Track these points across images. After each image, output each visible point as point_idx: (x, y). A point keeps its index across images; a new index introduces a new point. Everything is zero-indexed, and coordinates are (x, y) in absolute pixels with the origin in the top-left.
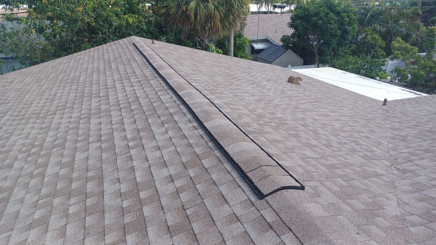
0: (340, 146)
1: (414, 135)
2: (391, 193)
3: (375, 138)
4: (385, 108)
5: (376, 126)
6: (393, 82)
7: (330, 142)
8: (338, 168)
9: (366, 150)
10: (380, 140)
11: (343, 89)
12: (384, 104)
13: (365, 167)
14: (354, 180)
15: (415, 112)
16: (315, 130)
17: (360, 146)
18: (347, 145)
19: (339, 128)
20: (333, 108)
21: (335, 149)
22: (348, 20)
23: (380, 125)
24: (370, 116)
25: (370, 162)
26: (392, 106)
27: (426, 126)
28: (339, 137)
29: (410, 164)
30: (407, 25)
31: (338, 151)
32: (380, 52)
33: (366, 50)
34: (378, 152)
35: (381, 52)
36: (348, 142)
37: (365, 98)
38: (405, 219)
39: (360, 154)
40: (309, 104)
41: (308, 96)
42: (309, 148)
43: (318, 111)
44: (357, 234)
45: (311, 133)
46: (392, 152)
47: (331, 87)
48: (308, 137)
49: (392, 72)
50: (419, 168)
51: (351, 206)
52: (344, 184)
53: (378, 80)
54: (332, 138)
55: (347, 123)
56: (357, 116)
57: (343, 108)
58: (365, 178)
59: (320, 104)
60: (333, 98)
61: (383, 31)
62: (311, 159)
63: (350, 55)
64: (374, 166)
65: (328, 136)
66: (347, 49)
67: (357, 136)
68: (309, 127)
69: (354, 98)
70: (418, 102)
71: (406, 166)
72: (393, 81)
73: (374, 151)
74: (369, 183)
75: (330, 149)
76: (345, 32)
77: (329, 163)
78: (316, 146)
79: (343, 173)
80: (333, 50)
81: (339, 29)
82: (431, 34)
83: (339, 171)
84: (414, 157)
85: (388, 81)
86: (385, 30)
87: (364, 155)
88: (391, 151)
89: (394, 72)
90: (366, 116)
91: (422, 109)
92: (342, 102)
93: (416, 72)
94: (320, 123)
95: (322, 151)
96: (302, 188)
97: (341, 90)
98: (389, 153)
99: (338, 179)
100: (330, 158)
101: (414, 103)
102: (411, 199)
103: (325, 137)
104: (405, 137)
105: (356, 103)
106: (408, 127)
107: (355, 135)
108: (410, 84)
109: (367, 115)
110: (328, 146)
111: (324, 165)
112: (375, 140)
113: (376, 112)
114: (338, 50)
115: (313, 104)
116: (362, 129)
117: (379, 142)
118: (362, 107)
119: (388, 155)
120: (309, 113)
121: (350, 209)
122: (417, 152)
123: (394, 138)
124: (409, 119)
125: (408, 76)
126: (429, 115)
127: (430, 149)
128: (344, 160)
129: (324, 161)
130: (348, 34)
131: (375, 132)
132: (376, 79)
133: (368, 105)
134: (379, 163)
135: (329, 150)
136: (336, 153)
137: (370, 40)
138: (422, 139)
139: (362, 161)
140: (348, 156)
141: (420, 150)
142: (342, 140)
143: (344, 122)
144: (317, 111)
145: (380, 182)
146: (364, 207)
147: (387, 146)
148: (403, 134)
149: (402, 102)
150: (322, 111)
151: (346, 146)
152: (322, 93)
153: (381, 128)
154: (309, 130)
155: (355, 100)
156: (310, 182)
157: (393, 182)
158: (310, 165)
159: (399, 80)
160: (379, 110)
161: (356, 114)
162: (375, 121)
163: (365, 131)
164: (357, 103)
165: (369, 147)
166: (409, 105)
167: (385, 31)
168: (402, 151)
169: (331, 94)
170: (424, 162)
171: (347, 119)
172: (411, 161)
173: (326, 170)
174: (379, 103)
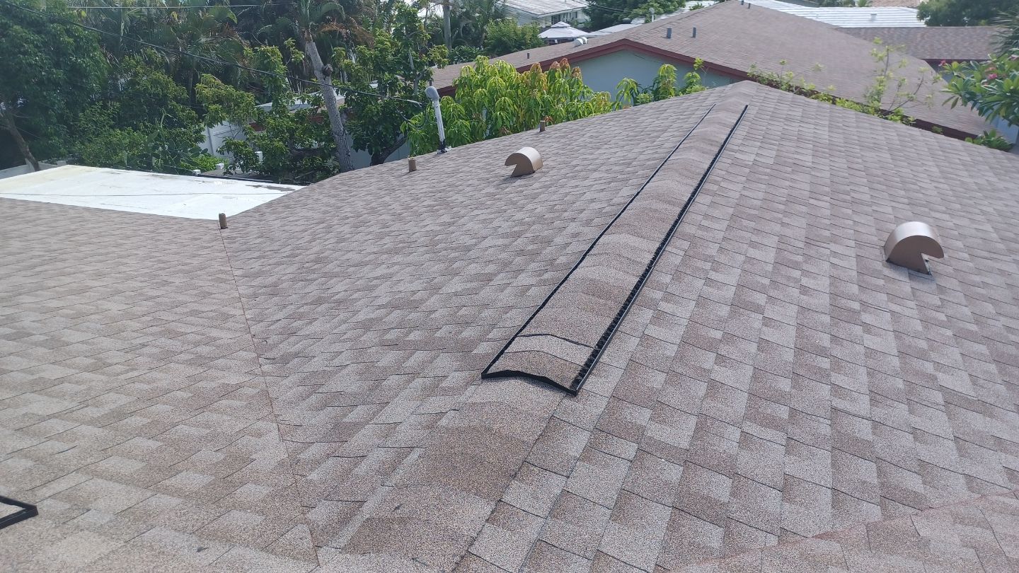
0: (129, 356)
1: (291, 276)
2: (263, 419)
3: (215, 307)
4: (228, 234)
5: (212, 280)
6: (232, 174)
7: (101, 355)
8: (132, 414)
9: (197, 344)
10: (225, 309)
11: (119, 212)
12: (223, 226)
13: (200, 384)
14: (175, 425)
15: (286, 228)
16: (53, 338)
17: (180, 338)
18: (147, 348)
19: (120, 312)
20: (99, 266)
21: (119, 368)
22: (71, 40)
23: (220, 276)
24: (195, 262)
25: (210, 368)
26: (241, 225)
27: (308, 252)
28: (124, 334)
29: (292, 339)
30: (218, 45)
31: (127, 372)
32: (183, 111)
33: (147, 111)
34: (225, 336)
35: (185, 112)
36: (151, 338)
37: (177, 223)
38: (299, 461)
39: (183, 357)
40: (24, 273)
41: (19, 253)
42: (39, 392)
43: (55, 287)
44: (199, 550)
45: (41, 351)
46: (255, 327)
47: (86, 214)
48: (33, 364)
49: (221, 152)
50: (311, 341)
51: (177, 492)
52: (153, 444)
53: (199, 176)
54: (106, 342)
55: (141, 294)
56: (164, 269)
57: (124, 261)
58: (202, 409)
59: (60, 265)
60: (94, 240)
61: (171, 64)
62: (51, 421)
63: (112, 127)
64: (220, 374)
65: (95, 340)
66: (100, 114)
67: (171, 318)
68: (34, 335)
69: (149, 228)
70: (288, 207)
71: (286, 347)
72: (232, 171)
73: (215, 339)
74: (215, 416)
75: (103, 374)
76: (76, 73)
77: (106, 410)
78: (61, 381)
79: (146, 421)
80: (62, 119)
81: (57, 65)
82: (265, 62)
83: (137, 421)
84: (298, 324)
85: (221, 174)
86: (173, 59)
87: (193, 356)
88: (254, 325)
89: (226, 152)
90: (186, 264)
91: (295, 218)
92: (121, 244)
93: (267, 144)
94: (67, 316)
95: (83, 387)
96: (30, 511)
97: (115, 215)
98: (250, 332)
99: (138, 440)
100: (106, 396)
101: (280, 209)
102: (305, 412)
103: (85, 347)
104: (275, 285)
105: (159, 240)
106: (278, 264)
107: (166, 316)
108: (266, 172)
109: (188, 261)
110: (99, 366)
111: (92, 422)
112: (214, 314)
113: (207, 248)
114: (76, 118)
115: (38, 269)
116: (181, 298)
117: (223, 314)
118: (174, 246)
119: (248, 336)
120: (26, 299)
121: (175, 501)
122: (302, 310)
123: (255, 296)
124: (276, 246)
125: (256, 156)
126: (311, 228)
127: (323, 295)
128: (146, 387)
129: (92, 412)
130: (87, 77)
131: (211, 294)
132: (194, 175)
133: (187, 237)
134: (229, 363)
135: (103, 377)
136: (122, 377)
137: (149, 87)
138: (307, 280)
139: (191, 371)
140: (155, 374)
141: (306, 304)
142: (132, 341)
143: (133, 294)
144: (53, 285)
145: (238, 403)
146: (207, 479)
147: (243, 317)
148: (271, 280)
149: (258, 212)
150: (68, 282)
151: (146, 350)
152: (63, 236)
153: (224, 281)
154: (36, 344)
155: (153, 232)
156: (54, 485)
157: (265, 394)
158: (49, 439)
159: (242, 166)
160: (214, 243)
161: (162, 265)
162: (207, 270)
163: (188, 299)
164: (160, 238)
165: (203, 334)
166: (273, 217)
167: (176, 61)
168: (275, 318)
169: (87, 231)
170: (316, 327)
171: (140, 285)
172: (293, 333)
173: (98, 432)
174: (211, 226)
